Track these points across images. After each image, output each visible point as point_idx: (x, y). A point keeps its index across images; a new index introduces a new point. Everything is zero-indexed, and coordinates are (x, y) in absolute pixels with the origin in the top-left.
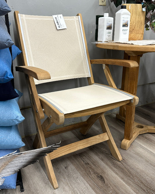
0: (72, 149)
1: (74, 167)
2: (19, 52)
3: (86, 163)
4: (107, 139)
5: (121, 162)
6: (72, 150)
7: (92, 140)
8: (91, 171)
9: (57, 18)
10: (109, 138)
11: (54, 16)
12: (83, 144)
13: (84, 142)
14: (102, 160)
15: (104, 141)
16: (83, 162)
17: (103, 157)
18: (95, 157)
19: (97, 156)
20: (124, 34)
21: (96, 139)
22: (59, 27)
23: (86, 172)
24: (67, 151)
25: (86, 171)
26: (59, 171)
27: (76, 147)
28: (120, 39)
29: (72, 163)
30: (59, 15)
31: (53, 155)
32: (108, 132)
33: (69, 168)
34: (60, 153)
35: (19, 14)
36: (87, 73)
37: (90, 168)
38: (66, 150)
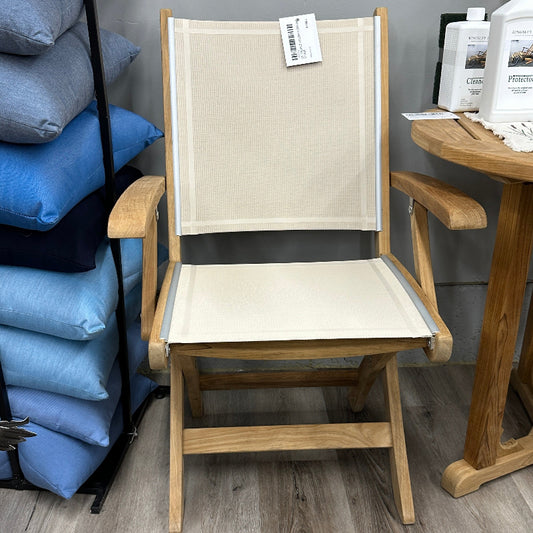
0: (254, 442)
1: (258, 496)
2: (150, 136)
3: (300, 495)
4: (385, 443)
5: (410, 528)
6: (253, 445)
7: (329, 432)
8: (296, 521)
9: (294, 28)
10: (392, 443)
11: (284, 22)
12: (294, 437)
13: (301, 433)
14: (354, 502)
15: (372, 446)
16: (292, 488)
17: (360, 495)
18: (337, 488)
19: (346, 485)
20: (516, 91)
21: (344, 434)
22: (294, 57)
23: (281, 519)
24: (237, 443)
25: (283, 515)
26: (212, 492)
27: (271, 440)
28: (494, 112)
29: (261, 481)
30: (302, 18)
31: (195, 444)
32: (393, 421)
33: (244, 493)
34: (214, 443)
35: (171, 20)
36: (371, 217)
37: (301, 511)
38: (236, 441)
